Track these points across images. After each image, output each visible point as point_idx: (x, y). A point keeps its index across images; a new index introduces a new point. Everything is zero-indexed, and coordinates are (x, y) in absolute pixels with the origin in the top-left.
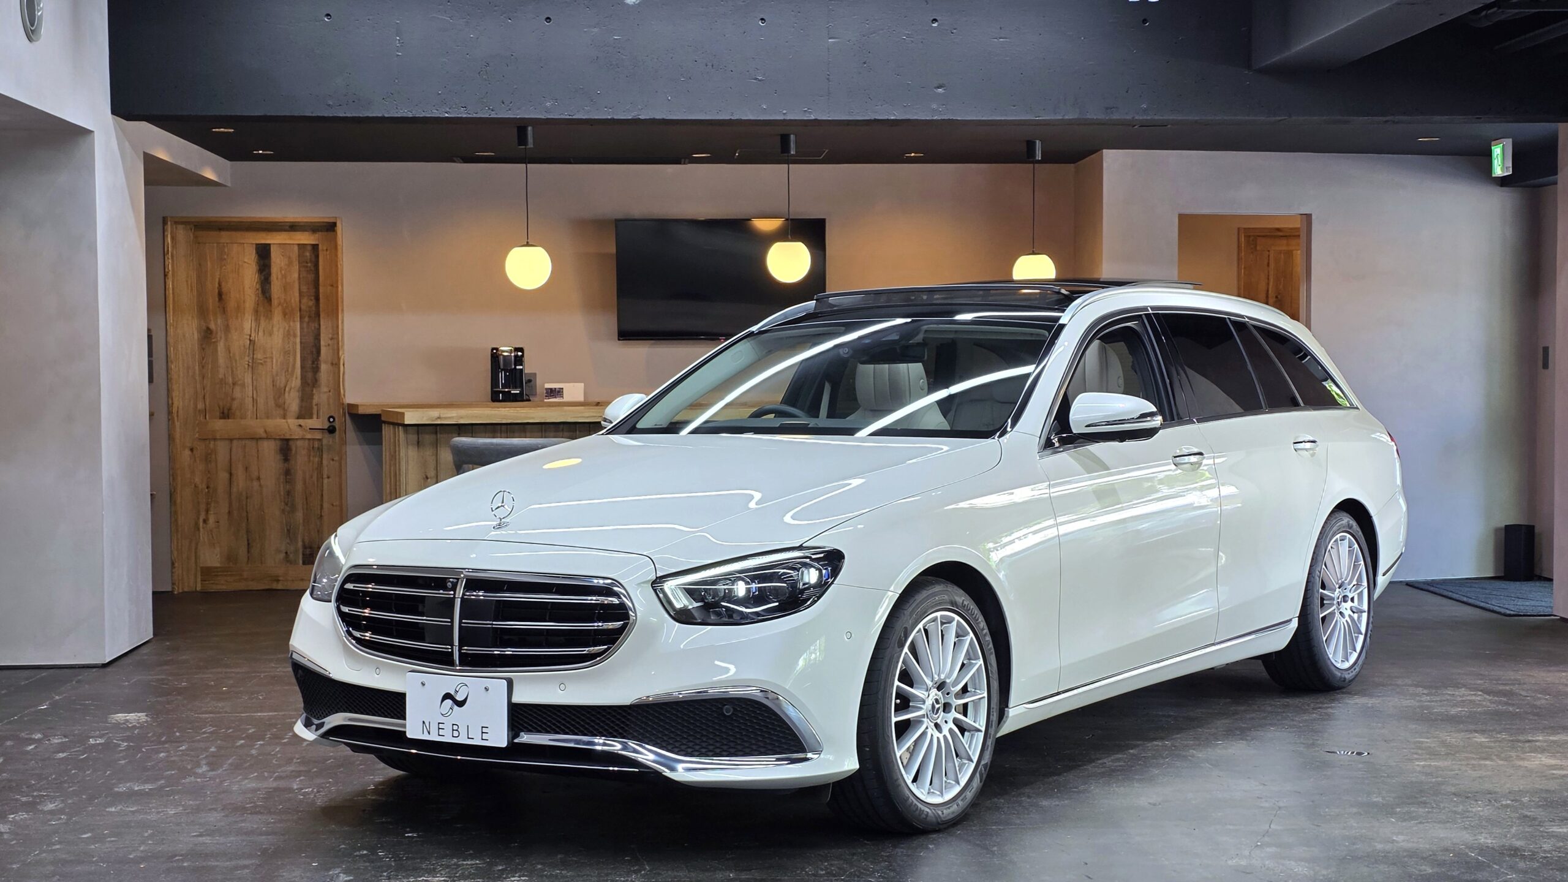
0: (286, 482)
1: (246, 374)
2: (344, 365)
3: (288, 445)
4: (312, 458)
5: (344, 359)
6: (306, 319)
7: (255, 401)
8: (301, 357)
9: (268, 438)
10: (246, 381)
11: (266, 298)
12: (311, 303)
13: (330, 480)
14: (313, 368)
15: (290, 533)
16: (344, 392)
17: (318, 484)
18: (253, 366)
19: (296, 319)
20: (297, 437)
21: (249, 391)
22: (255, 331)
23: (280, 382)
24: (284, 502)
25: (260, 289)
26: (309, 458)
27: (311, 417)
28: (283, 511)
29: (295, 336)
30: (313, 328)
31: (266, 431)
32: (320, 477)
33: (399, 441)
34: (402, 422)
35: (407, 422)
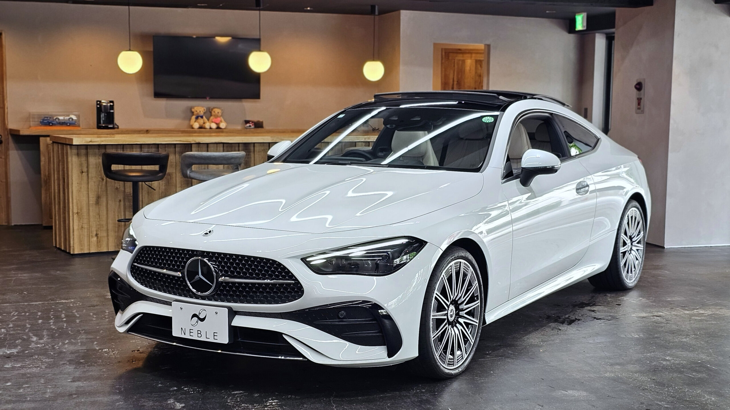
2: (7, 108)
5: (7, 106)
16: (8, 122)
33: (67, 153)
34: (71, 143)
35: (74, 144)
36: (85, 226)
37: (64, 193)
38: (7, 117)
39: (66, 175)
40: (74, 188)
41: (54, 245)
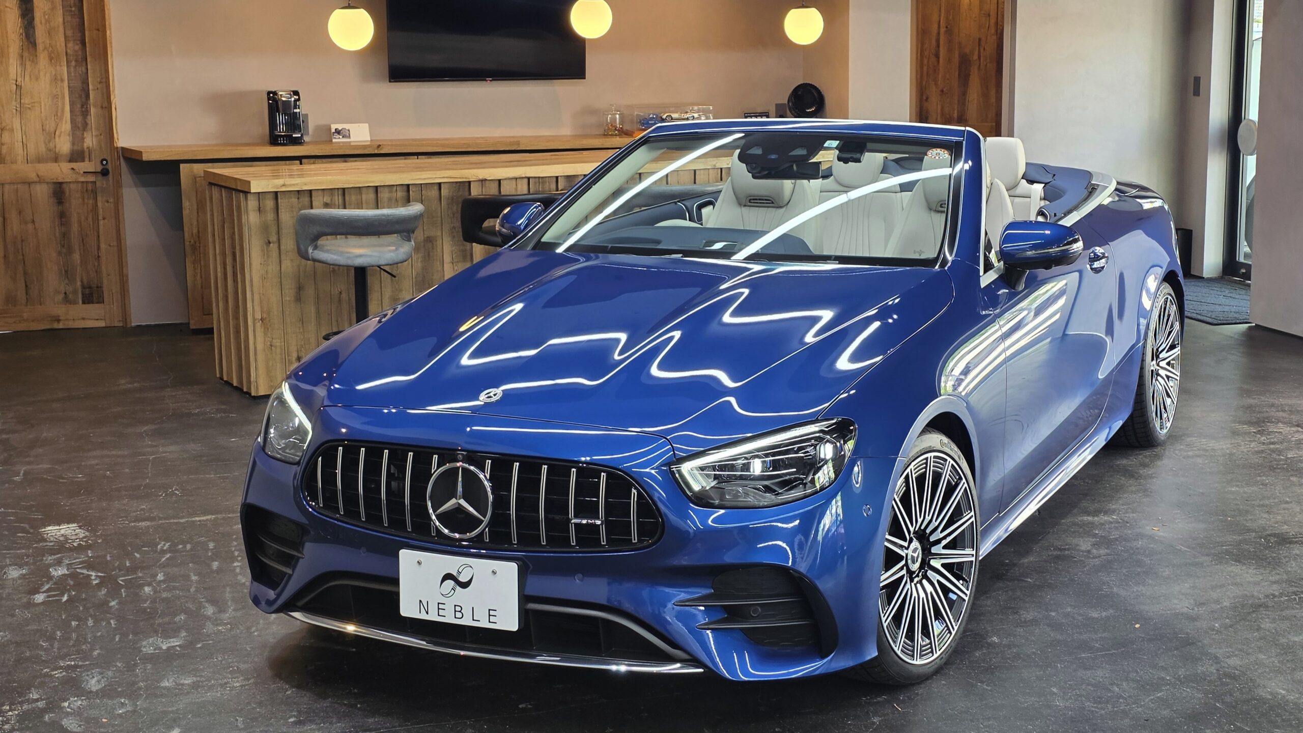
0: (61, 224)
1: (14, 119)
2: (116, 109)
3: (60, 188)
4: (86, 201)
5: (115, 103)
6: (73, 63)
7: (25, 146)
8: (70, 101)
9: (40, 182)
10: (14, 127)
11: (31, 42)
12: (77, 48)
13: (106, 221)
14: (82, 112)
15: (67, 273)
16: (118, 135)
17: (93, 226)
18: (21, 111)
19: (62, 63)
20: (70, 181)
21: (18, 135)
22: (21, 73)
23: (50, 127)
24: (61, 244)
25: (24, 34)
26: (83, 200)
27: (83, 161)
28: (60, 253)
29: (62, 80)
30: (80, 72)
31: (38, 176)
32: (96, 220)
33: (239, 208)
34: (246, 190)
35: (252, 191)
36: (276, 342)
37: (235, 281)
38: (116, 124)
39: (238, 248)
40: (254, 271)
41: (218, 375)
